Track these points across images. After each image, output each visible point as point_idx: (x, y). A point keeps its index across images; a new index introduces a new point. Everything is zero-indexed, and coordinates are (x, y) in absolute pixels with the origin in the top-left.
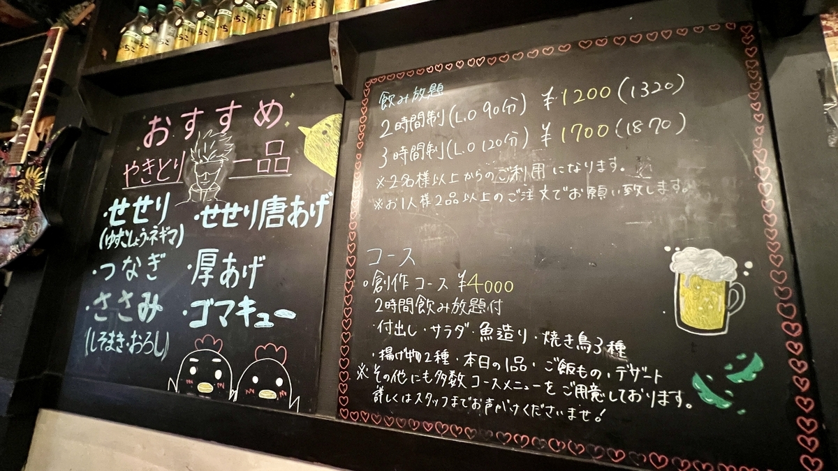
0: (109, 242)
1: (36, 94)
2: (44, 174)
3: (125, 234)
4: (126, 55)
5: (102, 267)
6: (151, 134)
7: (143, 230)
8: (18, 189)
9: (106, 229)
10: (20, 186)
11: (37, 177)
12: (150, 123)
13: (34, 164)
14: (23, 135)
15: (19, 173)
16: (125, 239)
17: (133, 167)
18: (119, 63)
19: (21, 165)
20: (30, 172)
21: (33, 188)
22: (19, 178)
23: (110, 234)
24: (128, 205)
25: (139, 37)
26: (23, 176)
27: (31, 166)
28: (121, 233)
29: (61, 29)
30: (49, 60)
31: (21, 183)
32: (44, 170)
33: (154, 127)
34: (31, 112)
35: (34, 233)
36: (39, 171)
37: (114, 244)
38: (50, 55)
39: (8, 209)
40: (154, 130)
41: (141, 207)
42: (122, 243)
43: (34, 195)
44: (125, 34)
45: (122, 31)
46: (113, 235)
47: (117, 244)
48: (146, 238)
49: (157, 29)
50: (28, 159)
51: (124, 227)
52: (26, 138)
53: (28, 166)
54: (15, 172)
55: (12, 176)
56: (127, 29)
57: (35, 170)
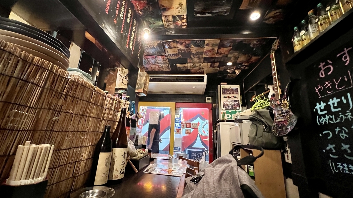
0: (322, 121)
1: (275, 76)
2: (288, 101)
3: (329, 117)
4: (297, 48)
5: (324, 133)
6: (322, 71)
7: (340, 114)
8: (282, 108)
9: (318, 116)
10: (282, 107)
11: (286, 102)
12: (319, 67)
13: (284, 98)
14: (277, 90)
15: (280, 102)
16: (330, 119)
17: (319, 88)
18: (296, 52)
19: (280, 100)
20: (283, 101)
21: (286, 106)
22: (281, 104)
23: (321, 118)
24: (325, 104)
25: (299, 38)
26: (281, 103)
27: (283, 99)
28: (327, 117)
29: (273, 53)
30: (274, 64)
31: (282, 106)
32: (287, 99)
33: (322, 68)
34: (275, 82)
35: (294, 122)
36: (286, 100)
37: (325, 122)
38: (274, 63)
39: (282, 115)
40: (323, 69)
41: (334, 104)
42: (330, 121)
43: (288, 108)
44: (294, 41)
45: (292, 41)
46: (323, 118)
47: (327, 122)
48: (344, 117)
49: (307, 30)
50: (281, 97)
51: (328, 114)
52: (278, 91)
53: (282, 99)
54: (279, 102)
55: (278, 104)
56: (294, 39)
57: (285, 100)
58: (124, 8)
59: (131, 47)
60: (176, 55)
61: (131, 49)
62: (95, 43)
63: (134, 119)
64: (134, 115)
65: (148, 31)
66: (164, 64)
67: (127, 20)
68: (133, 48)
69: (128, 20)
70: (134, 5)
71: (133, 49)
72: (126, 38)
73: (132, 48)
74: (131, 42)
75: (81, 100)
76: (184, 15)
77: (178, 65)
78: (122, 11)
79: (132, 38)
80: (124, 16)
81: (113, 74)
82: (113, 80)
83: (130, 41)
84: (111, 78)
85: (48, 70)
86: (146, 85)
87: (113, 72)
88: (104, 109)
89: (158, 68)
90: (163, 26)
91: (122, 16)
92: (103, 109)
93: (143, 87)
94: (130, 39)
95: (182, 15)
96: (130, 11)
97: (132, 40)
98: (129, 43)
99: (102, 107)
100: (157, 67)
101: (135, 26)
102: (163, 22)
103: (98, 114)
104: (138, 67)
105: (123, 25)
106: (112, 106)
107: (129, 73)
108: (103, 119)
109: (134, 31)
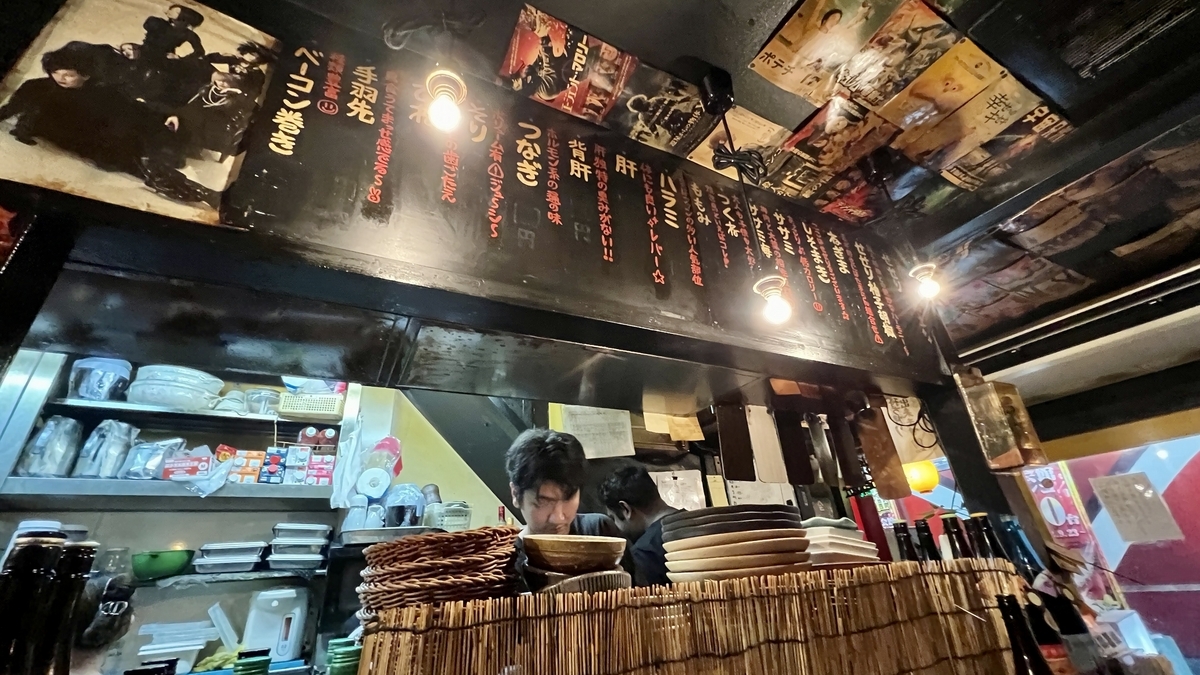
58: (819, 251)
59: (889, 332)
60: (1086, 225)
61: (893, 335)
62: (799, 393)
63: (1054, 595)
64: (1040, 575)
65: (929, 269)
66: (1038, 282)
67: (840, 269)
68: (898, 327)
69: (844, 268)
70: (835, 211)
71: (900, 332)
72: (864, 322)
73: (896, 331)
74: (883, 316)
75: (877, 627)
76: (1032, 113)
77: (1124, 250)
78: (817, 264)
79: (878, 303)
80: (827, 270)
81: (875, 429)
82: (884, 449)
83: (877, 316)
84: (874, 443)
85: (796, 594)
86: (1016, 424)
87: (867, 421)
88: (941, 618)
89: (1021, 305)
90: (959, 190)
91: (824, 274)
92: (938, 621)
93: (1011, 440)
94: (874, 308)
95: (1025, 117)
96: (833, 238)
97: (884, 309)
98: (880, 322)
99: (931, 613)
100: (1013, 302)
101: (867, 261)
102: (952, 184)
103: (934, 643)
104: (948, 373)
105: (839, 296)
106: (958, 600)
107: (922, 406)
108: (955, 657)
109: (871, 278)
